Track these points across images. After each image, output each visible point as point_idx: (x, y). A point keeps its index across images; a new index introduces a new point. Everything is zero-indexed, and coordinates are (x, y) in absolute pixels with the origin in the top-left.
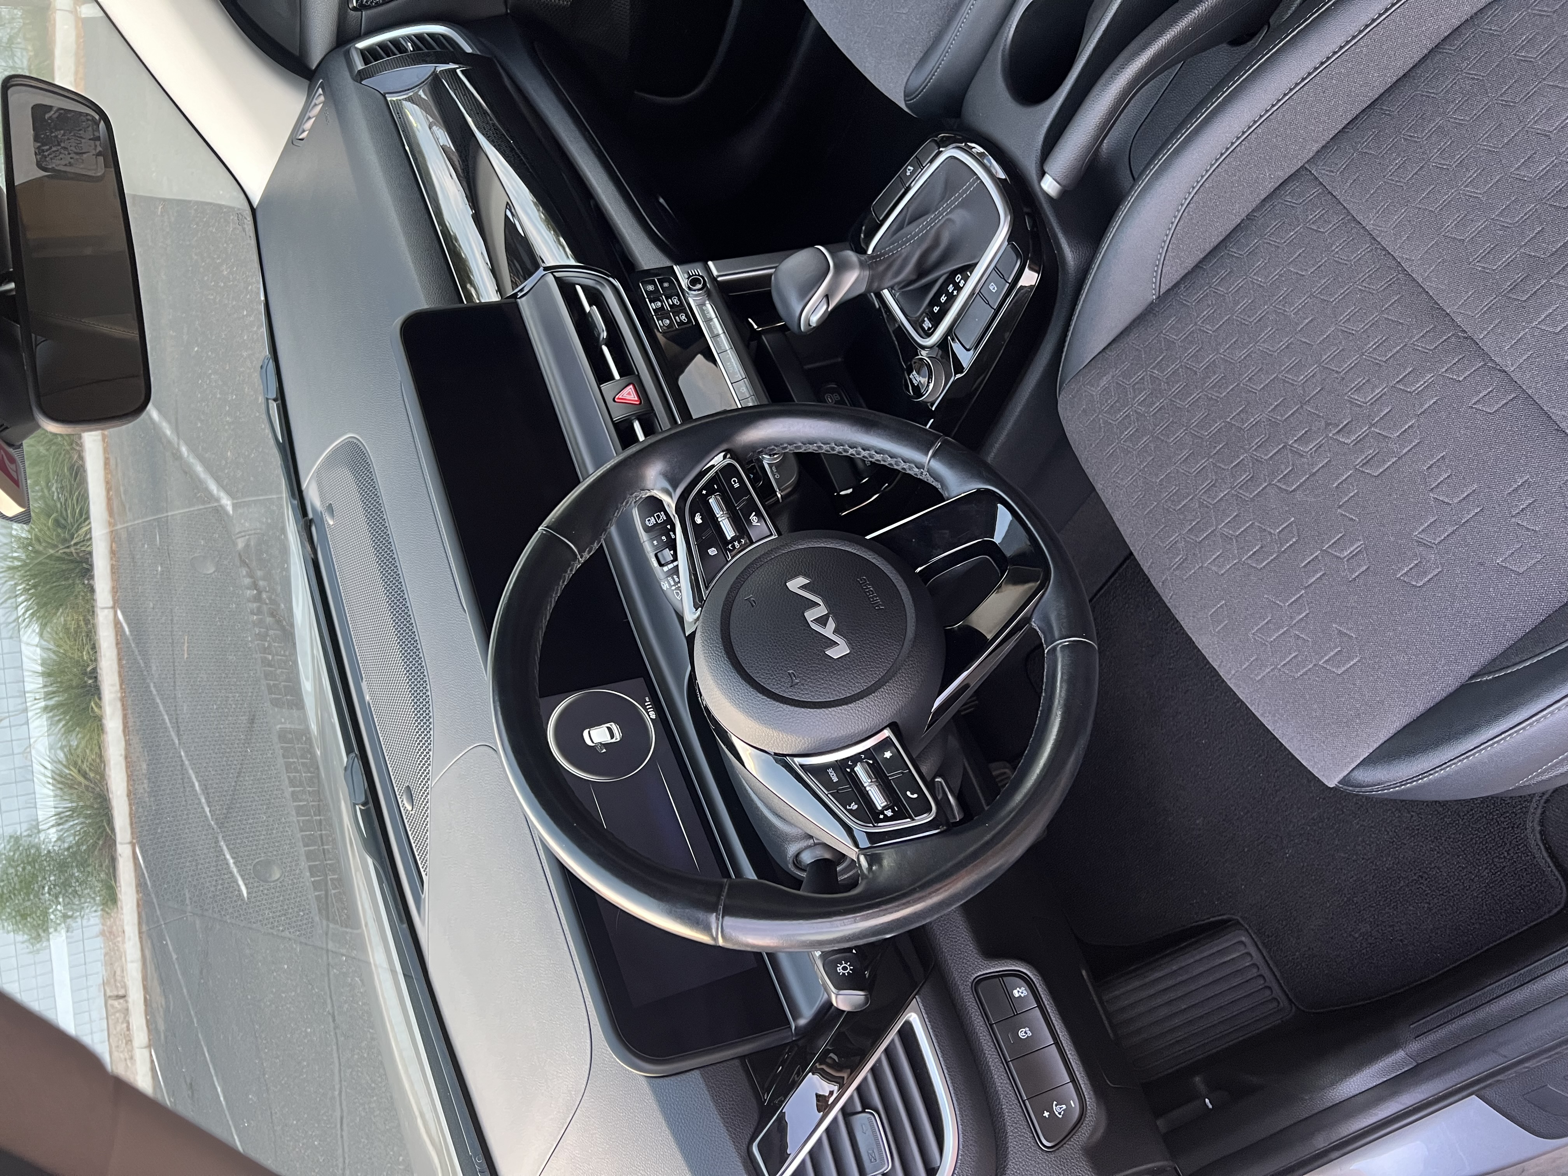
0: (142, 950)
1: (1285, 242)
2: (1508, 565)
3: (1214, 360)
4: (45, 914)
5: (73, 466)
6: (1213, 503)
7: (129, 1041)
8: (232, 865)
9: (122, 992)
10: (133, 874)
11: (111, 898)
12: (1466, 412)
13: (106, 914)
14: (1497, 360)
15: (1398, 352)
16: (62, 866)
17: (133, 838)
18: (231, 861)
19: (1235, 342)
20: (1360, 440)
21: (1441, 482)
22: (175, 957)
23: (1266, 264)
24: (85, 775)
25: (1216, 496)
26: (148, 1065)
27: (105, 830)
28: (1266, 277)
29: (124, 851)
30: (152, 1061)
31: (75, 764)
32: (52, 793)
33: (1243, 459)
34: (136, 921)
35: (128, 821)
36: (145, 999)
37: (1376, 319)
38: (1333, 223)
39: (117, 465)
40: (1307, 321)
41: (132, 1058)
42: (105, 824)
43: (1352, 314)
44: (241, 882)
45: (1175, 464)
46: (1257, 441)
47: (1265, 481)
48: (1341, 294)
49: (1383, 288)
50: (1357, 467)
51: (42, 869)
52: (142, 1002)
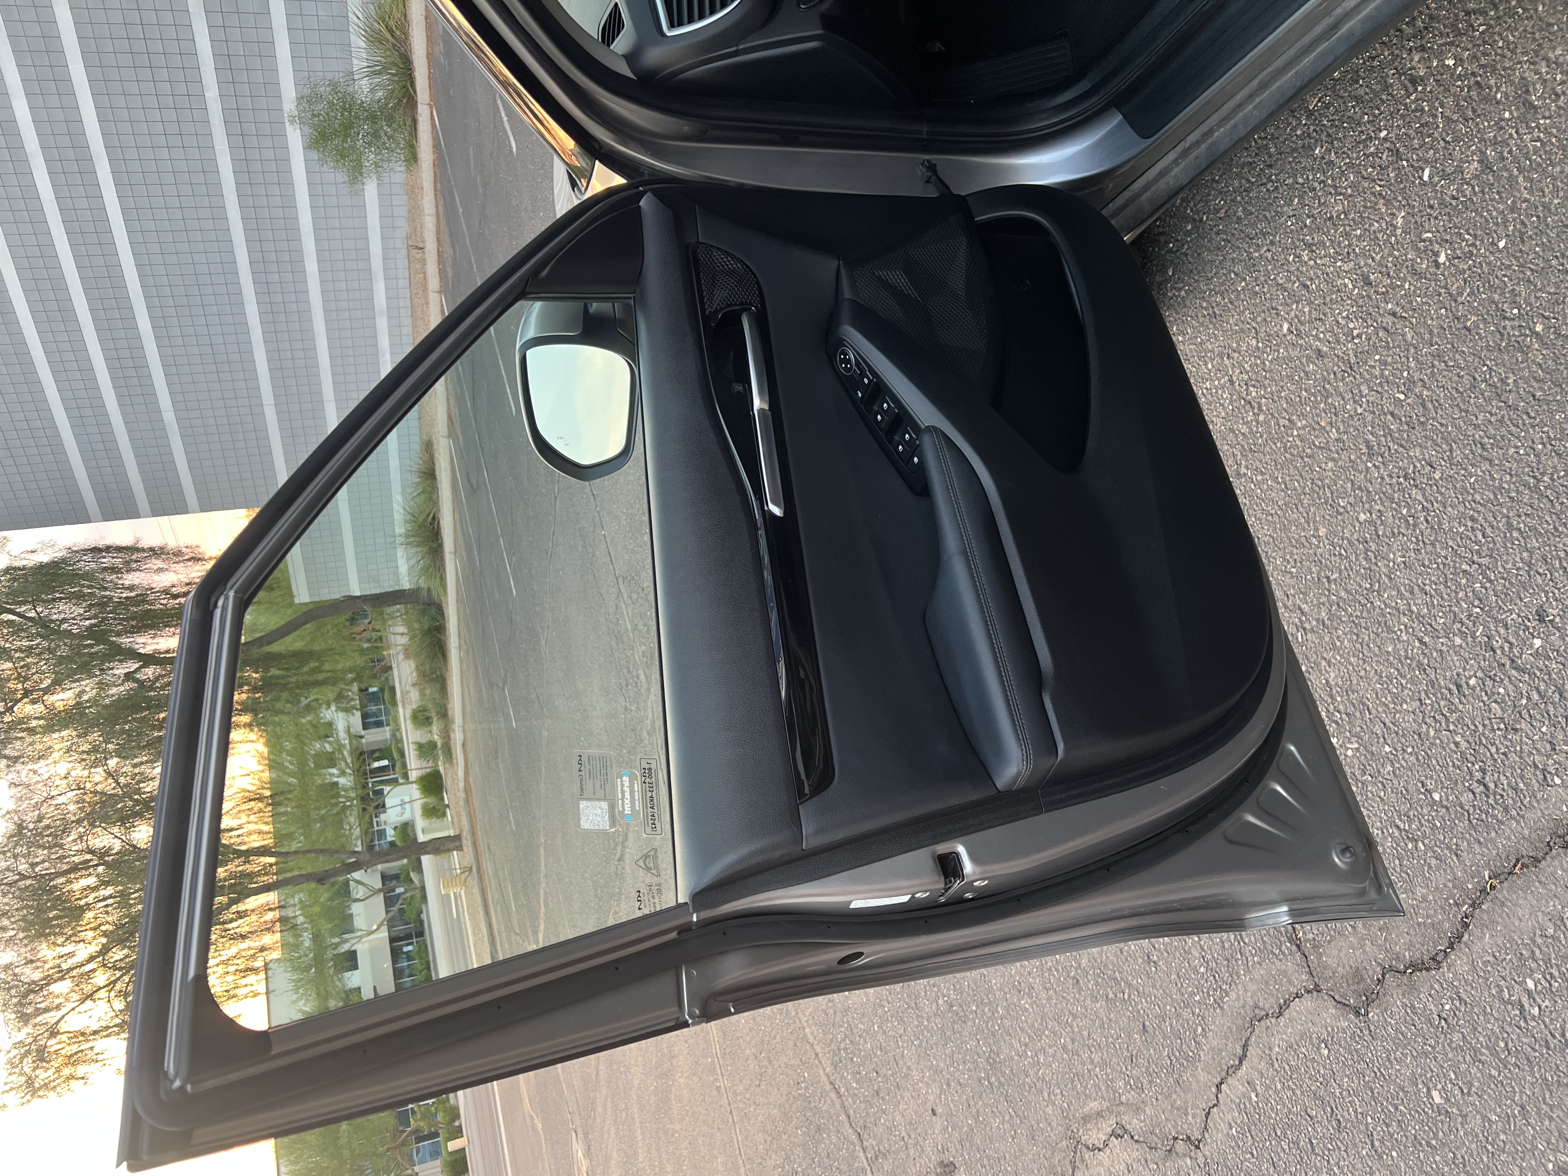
0: (437, 207)
4: (359, 160)
7: (425, 289)
8: (506, 123)
9: (422, 246)
10: (430, 135)
11: (413, 157)
13: (409, 170)
16: (373, 118)
17: (431, 100)
18: (505, 119)
22: (461, 210)
24: (391, 32)
26: (439, 308)
27: (408, 89)
29: (423, 112)
30: (442, 305)
31: (384, 20)
32: (364, 45)
34: (432, 180)
35: (427, 81)
36: (438, 250)
41: (427, 303)
42: (409, 84)
44: (512, 139)
51: (357, 117)
52: (435, 252)
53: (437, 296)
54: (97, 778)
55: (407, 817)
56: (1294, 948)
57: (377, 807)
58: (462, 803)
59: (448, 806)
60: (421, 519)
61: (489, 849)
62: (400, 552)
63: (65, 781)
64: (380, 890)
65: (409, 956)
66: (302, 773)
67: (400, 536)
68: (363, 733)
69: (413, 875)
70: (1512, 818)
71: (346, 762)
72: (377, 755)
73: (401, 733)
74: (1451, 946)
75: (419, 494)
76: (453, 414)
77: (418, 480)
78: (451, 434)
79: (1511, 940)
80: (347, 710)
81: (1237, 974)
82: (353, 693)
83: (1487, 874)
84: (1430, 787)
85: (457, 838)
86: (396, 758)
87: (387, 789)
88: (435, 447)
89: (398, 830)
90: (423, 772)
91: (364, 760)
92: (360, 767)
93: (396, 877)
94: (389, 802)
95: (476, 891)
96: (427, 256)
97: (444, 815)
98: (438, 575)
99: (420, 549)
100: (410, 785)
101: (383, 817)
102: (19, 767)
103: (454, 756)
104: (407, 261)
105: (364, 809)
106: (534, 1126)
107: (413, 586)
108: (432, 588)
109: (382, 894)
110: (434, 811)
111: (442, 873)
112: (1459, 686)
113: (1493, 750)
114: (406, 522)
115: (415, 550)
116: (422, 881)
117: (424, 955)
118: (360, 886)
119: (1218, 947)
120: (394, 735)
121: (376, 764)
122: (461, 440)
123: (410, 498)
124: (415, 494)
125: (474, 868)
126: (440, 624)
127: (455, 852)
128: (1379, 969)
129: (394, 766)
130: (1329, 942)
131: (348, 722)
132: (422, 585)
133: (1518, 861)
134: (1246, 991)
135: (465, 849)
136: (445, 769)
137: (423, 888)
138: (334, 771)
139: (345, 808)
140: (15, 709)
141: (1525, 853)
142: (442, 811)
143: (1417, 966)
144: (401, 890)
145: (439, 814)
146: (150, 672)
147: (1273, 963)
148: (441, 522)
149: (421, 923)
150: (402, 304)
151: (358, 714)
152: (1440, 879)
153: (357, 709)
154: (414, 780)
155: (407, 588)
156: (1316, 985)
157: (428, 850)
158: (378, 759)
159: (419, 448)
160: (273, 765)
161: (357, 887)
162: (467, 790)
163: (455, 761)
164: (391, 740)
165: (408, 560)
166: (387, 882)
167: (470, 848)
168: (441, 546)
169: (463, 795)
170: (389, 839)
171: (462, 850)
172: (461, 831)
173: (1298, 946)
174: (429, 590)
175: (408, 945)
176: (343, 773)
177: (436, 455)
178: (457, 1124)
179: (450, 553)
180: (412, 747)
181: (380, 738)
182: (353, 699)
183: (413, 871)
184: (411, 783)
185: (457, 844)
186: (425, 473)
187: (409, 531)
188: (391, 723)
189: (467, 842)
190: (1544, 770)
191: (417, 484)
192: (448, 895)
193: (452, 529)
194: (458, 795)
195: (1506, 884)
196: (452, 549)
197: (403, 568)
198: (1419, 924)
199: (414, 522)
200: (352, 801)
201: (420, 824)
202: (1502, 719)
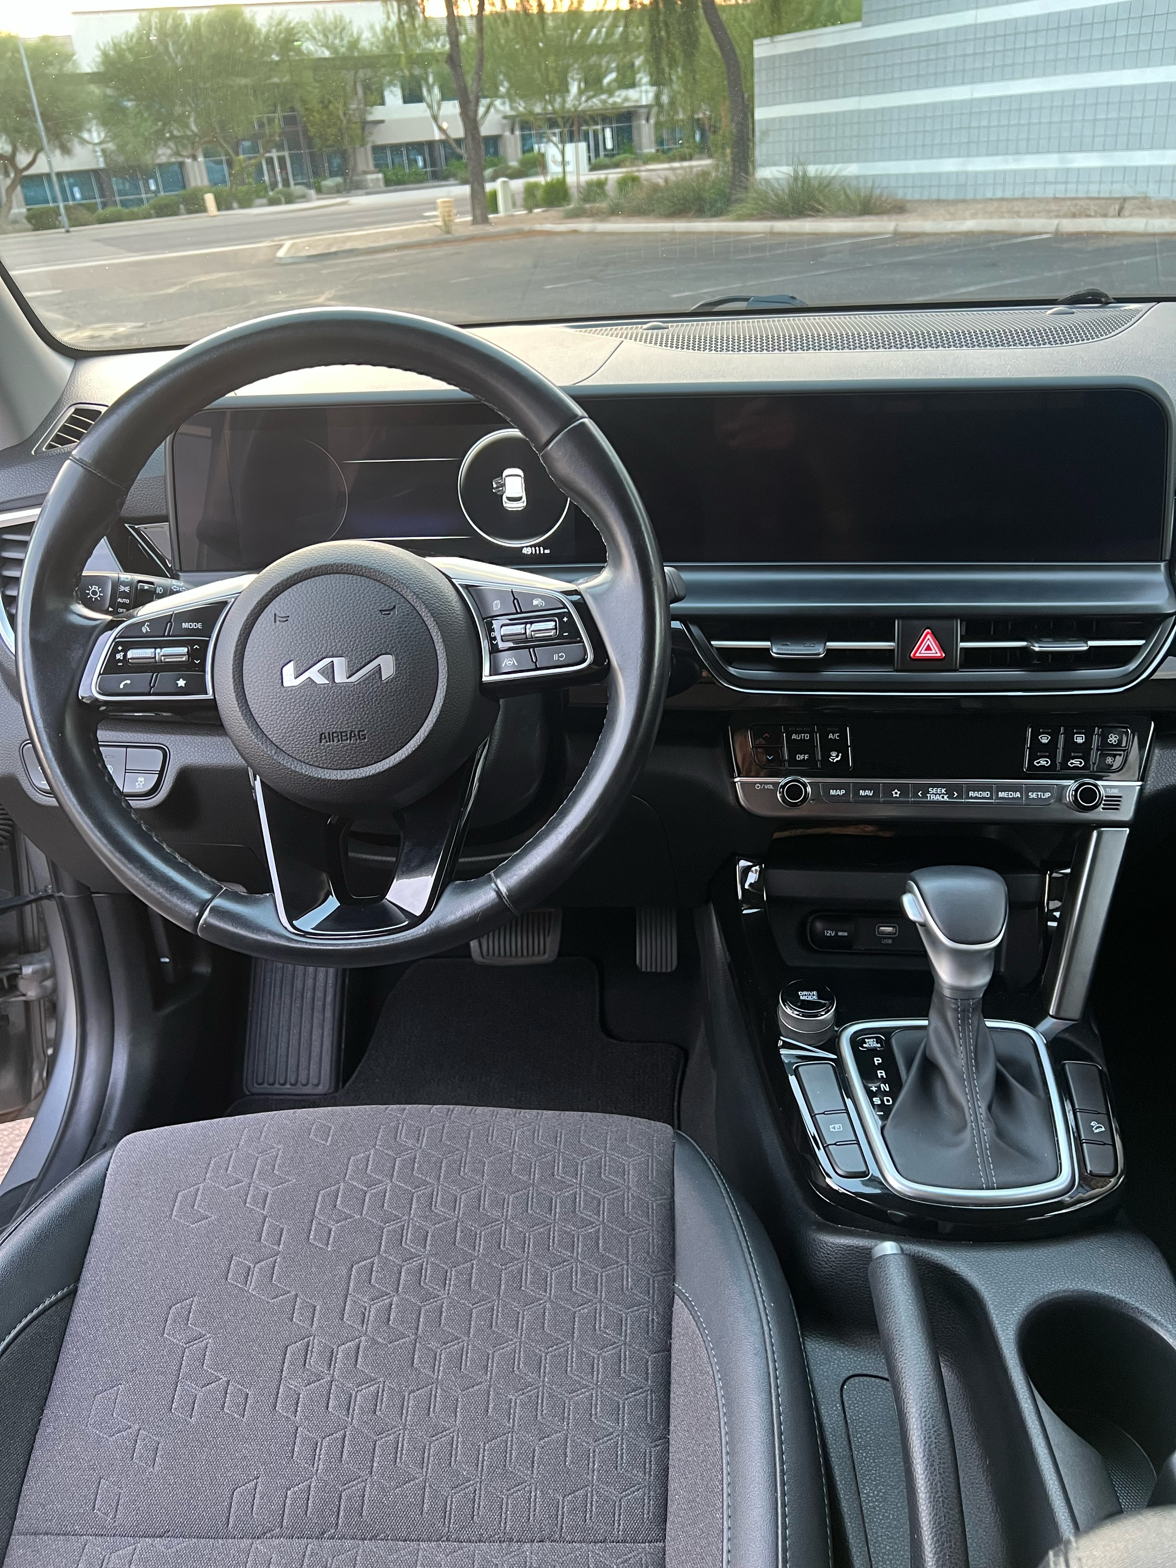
1: (594, 1451)
2: (112, 1391)
3: (546, 1291)
6: (415, 1195)
9: (1123, 213)
12: (257, 1469)
14: (276, 1542)
15: (373, 1461)
19: (543, 1324)
20: (331, 1360)
21: (225, 1397)
23: (591, 1415)
25: (418, 1201)
28: (576, 1403)
33: (425, 1247)
37: (425, 1469)
38: (566, 1515)
40: (491, 1406)
43: (454, 1453)
45: (486, 1187)
46: (429, 1272)
47: (385, 1252)
48: (483, 1460)
49: (449, 1502)
50: (311, 1338)
53: (1052, 229)
55: (550, 167)
57: (569, 134)
59: (531, 211)
60: (819, 196)
61: (459, 253)
62: (788, 170)
65: (413, 162)
67: (805, 173)
76: (915, 239)
78: (897, 235)
85: (488, 220)
86: (614, 159)
89: (541, 157)
94: (570, 147)
95: (431, 237)
97: (523, 207)
99: (788, 192)
101: (557, 140)
103: (569, 221)
106: (175, 284)
107: (754, 182)
108: (744, 205)
115: (787, 186)
117: (412, 178)
120: (642, 156)
124: (848, 191)
125: (449, 236)
126: (705, 212)
132: (751, 193)
135: (472, 228)
148: (813, 219)
149: (446, 178)
155: (754, 175)
159: (899, 198)
163: (565, 221)
165: (777, 180)
167: (467, 234)
169: (526, 227)
171: (474, 225)
172: (493, 224)
174: (743, 201)
175: (424, 161)
178: (235, 205)
179: (777, 227)
180: (603, 177)
181: (643, 140)
185: (479, 218)
186: (869, 201)
187: (810, 182)
189: (478, 230)
191: (859, 196)
193: (801, 230)
194: (538, 224)
196: (776, 230)
197: (773, 173)
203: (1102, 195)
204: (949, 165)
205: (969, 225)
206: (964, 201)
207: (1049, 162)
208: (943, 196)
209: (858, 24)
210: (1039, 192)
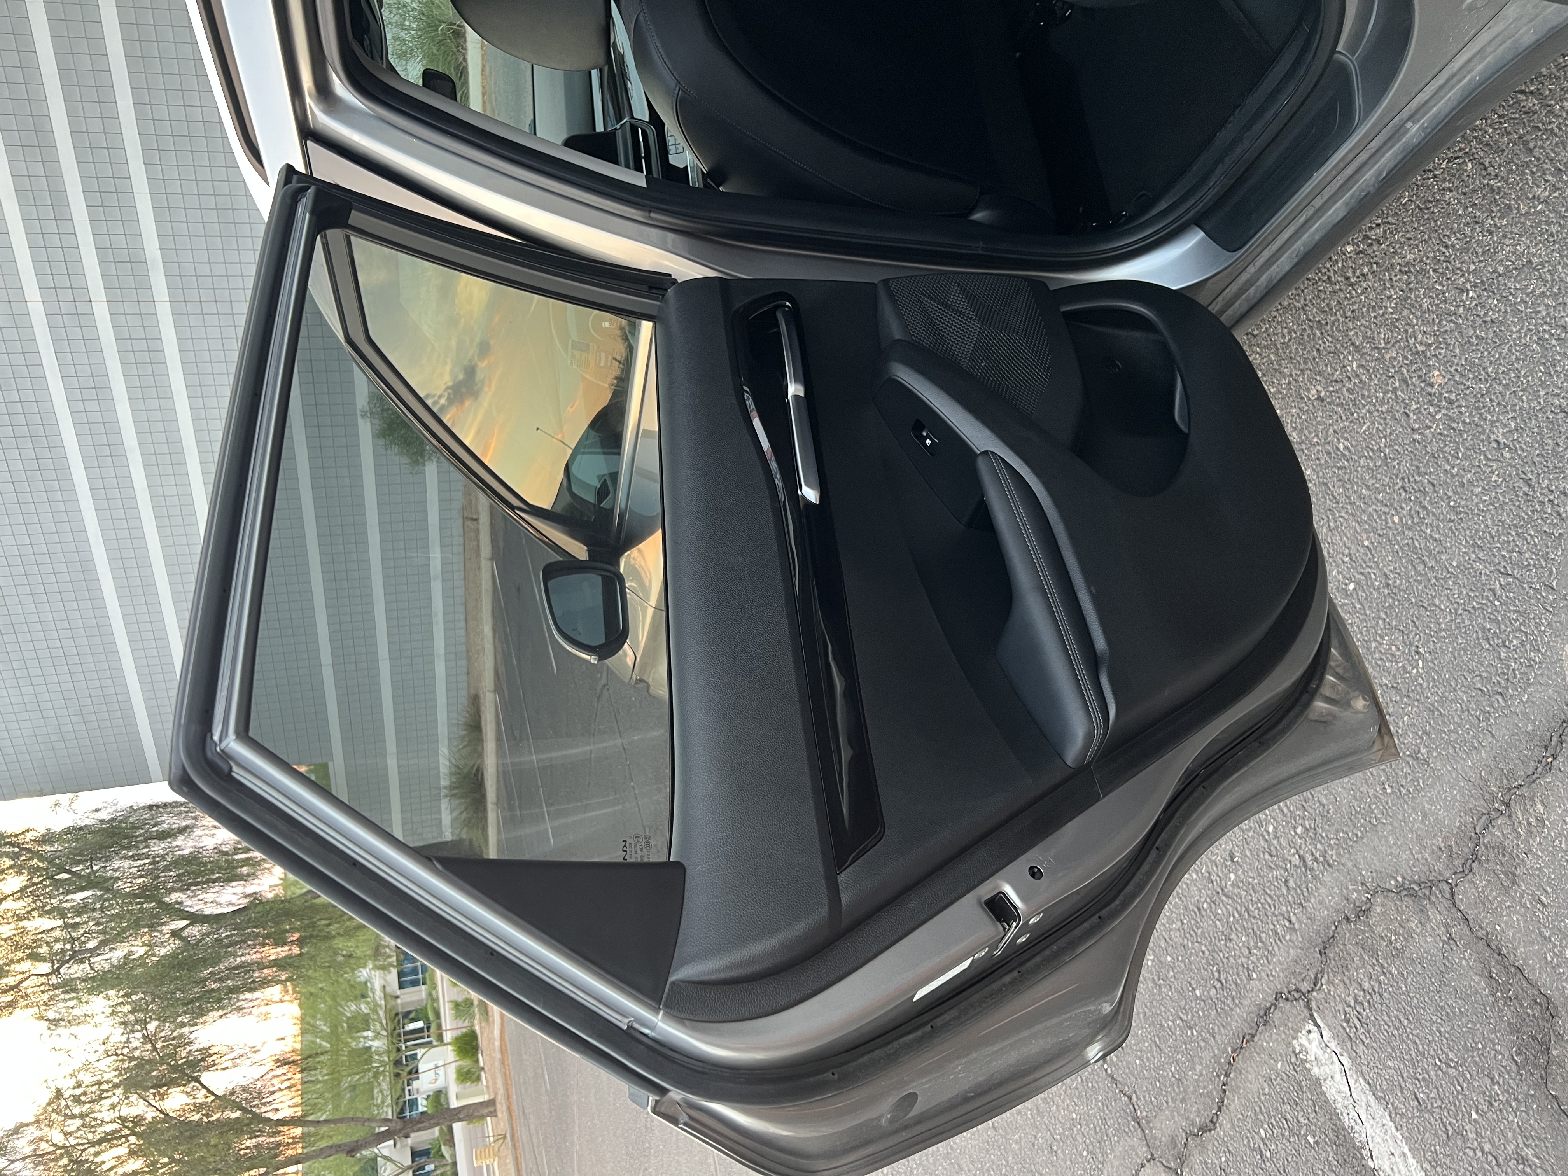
5: (459, 65)
7: (478, 555)
9: (475, 517)
30: (493, 572)
39: (491, 73)
41: (479, 569)
52: (488, 524)
53: (489, 563)
54: (135, 1044)
55: (439, 1084)
56: (1136, 1125)
57: (410, 1073)
58: (497, 1064)
59: (483, 1069)
60: (465, 771)
61: (524, 1113)
62: (445, 804)
63: (104, 1047)
64: (409, 1168)
66: (334, 1035)
67: (445, 788)
68: (399, 992)
69: (444, 1150)
70: (1237, 1005)
71: (381, 1023)
72: (412, 1015)
73: (437, 992)
74: (1219, 1110)
75: (465, 747)
76: (500, 671)
77: (464, 733)
78: (498, 689)
79: (1249, 1100)
80: (383, 968)
81: (1106, 1153)
82: (390, 949)
83: (1230, 1049)
84: (1194, 986)
85: (492, 1103)
86: (431, 1019)
87: (420, 1052)
88: (482, 701)
89: (429, 1100)
90: (459, 1033)
91: (399, 1021)
92: (395, 1029)
93: (426, 1153)
94: (422, 1067)
95: (510, 1160)
96: (481, 527)
97: (479, 1079)
98: (480, 825)
99: (463, 801)
100: (445, 1047)
101: (415, 1084)
102: (60, 1030)
103: (490, 1014)
104: (461, 530)
105: (397, 1075)
107: (455, 838)
108: (474, 839)
109: (411, 1172)
110: (468, 1076)
111: (476, 1143)
112: (1199, 909)
113: (1221, 955)
114: (451, 774)
115: (458, 802)
116: (454, 1156)
118: (388, 1163)
119: (1092, 1132)
120: (430, 995)
121: (412, 1026)
122: (506, 694)
123: (455, 750)
124: (461, 747)
125: (508, 1135)
127: (489, 1119)
128: (1184, 1134)
129: (428, 1029)
130: (1155, 1117)
131: (385, 980)
132: (464, 837)
133: (1244, 1038)
134: (1112, 1167)
135: (499, 1114)
136: (481, 1028)
137: (455, 1164)
138: (369, 1033)
139: (377, 1075)
140: (62, 971)
141: (1246, 1031)
142: (477, 1074)
143: (1204, 1129)
144: (432, 1167)
145: (474, 1077)
146: (195, 931)
147: (1126, 1140)
148: (485, 773)
150: (456, 567)
151: (394, 972)
152: (1207, 1055)
153: (394, 966)
154: (449, 1041)
155: (449, 840)
156: (1152, 1155)
157: (461, 1116)
158: (413, 1020)
159: (466, 702)
160: (307, 1028)
161: (385, 1164)
162: (503, 1051)
163: (491, 1019)
164: (427, 1000)
165: (452, 811)
166: (417, 1159)
167: (505, 1113)
168: (484, 797)
169: (498, 1055)
170: (421, 1109)
171: (496, 1116)
172: (496, 1094)
173: (1139, 1124)
174: (471, 841)
176: (377, 1036)
177: (483, 708)
179: (492, 804)
180: (448, 1006)
181: (415, 998)
182: (390, 956)
183: (445, 1144)
184: (446, 1044)
185: (491, 1109)
186: (471, 726)
187: (454, 783)
188: (428, 981)
189: (501, 1108)
190: (1248, 969)
191: (464, 737)
192: (481, 1167)
193: (495, 780)
194: (494, 1055)
195: (1240, 1057)
196: (495, 800)
197: (446, 818)
198: (1201, 1094)
199: (459, 774)
200: (385, 1066)
201: (453, 1089)
202: (1223, 932)
203: (462, 542)
204: (440, 669)
205: (487, 629)
206: (468, 651)
207: (437, 588)
208: (465, 670)
209: (330, 764)
210: (460, 592)
